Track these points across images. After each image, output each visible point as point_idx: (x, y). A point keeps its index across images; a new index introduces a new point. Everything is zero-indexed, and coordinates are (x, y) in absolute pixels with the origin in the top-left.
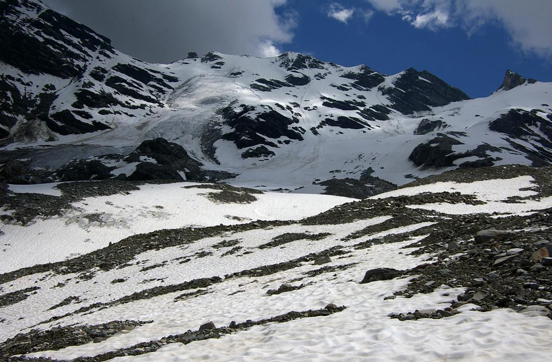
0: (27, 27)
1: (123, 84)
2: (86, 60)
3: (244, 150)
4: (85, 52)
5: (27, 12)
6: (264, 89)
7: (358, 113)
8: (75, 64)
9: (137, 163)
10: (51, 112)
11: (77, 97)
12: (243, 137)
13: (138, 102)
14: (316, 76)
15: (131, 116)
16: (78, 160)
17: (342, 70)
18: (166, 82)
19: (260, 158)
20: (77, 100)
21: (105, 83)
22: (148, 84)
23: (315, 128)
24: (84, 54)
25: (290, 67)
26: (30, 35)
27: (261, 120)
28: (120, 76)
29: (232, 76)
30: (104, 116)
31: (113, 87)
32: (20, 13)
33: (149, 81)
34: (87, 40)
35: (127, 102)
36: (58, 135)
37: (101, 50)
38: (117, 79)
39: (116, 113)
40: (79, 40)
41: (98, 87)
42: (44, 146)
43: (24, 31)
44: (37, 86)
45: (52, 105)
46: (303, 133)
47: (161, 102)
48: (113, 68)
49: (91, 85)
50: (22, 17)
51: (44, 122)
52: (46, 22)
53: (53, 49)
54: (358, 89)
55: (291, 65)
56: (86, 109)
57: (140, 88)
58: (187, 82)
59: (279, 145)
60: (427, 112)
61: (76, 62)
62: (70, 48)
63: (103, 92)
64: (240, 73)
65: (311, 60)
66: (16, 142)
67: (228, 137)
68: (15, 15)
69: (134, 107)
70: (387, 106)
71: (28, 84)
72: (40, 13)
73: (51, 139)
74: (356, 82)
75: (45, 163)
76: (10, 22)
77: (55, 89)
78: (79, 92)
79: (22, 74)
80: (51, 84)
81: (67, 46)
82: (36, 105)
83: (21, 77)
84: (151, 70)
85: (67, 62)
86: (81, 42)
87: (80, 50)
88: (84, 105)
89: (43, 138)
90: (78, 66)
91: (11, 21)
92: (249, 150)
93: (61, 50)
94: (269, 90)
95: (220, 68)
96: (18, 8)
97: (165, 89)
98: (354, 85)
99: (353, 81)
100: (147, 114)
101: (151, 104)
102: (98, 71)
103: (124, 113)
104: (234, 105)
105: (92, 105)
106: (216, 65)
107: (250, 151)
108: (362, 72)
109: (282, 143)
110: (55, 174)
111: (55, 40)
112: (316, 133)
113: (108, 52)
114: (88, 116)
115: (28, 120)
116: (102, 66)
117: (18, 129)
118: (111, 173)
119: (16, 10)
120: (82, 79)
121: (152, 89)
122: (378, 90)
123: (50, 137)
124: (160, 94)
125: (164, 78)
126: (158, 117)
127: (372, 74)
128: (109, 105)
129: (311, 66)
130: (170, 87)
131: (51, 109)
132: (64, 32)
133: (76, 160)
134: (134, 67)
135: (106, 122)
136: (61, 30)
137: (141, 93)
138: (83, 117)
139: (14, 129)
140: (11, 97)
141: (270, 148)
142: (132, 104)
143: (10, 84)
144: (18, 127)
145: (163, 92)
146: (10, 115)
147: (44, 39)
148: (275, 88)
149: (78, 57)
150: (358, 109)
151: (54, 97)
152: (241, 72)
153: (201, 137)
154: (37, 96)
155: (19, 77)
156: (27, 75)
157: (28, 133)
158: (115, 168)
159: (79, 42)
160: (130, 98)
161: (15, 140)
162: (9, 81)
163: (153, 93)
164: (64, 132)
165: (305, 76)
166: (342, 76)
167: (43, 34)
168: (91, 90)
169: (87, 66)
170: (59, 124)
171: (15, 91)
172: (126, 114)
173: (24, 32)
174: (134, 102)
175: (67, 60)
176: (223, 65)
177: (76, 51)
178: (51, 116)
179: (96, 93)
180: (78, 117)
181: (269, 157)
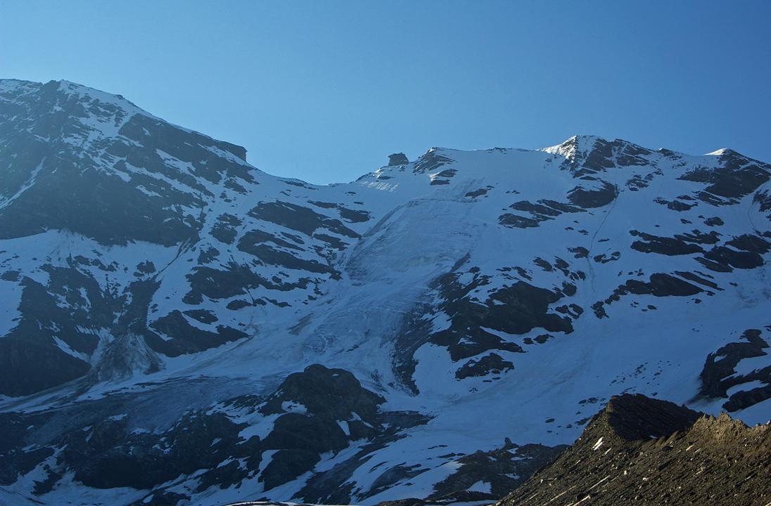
0: (101, 157)
1: (268, 243)
2: (202, 204)
3: (462, 363)
4: (201, 188)
5: (99, 125)
6: (526, 223)
7: (697, 259)
8: (185, 214)
9: (276, 416)
10: (152, 317)
11: (190, 283)
12: (462, 340)
13: (294, 275)
14: (629, 182)
15: (283, 305)
16: (195, 412)
17: (684, 165)
18: (347, 223)
19: (488, 377)
20: (191, 289)
21: (237, 246)
22: (314, 233)
23: (602, 303)
24: (199, 193)
25: (580, 168)
26: (108, 174)
27: (497, 302)
28: (263, 230)
29: (470, 198)
30: (237, 314)
31: (251, 253)
32: (88, 128)
33: (315, 227)
34: (204, 163)
35: (275, 279)
36: (163, 357)
37: (228, 179)
38: (258, 235)
39: (257, 302)
40: (189, 164)
41: (229, 255)
42: (143, 385)
43: (98, 166)
44: (126, 269)
45: (152, 304)
46: (576, 317)
47: (336, 268)
48: (250, 214)
49: (213, 253)
50: (93, 136)
51: (141, 336)
52: (132, 141)
53: (147, 192)
54: (712, 203)
55: (582, 164)
56: (206, 304)
57: (299, 245)
58: (384, 220)
59: (525, 347)
61: (187, 211)
62: (175, 184)
63: (233, 265)
64: (484, 191)
65: (623, 149)
66: (103, 380)
67: (440, 339)
68: (80, 134)
69: (288, 287)
71: (111, 269)
72: (121, 125)
73: (154, 368)
74: (707, 189)
75: (148, 420)
76: (74, 153)
77: (155, 271)
78: (193, 273)
79: (99, 248)
80: (147, 262)
81: (169, 181)
82: (127, 307)
83: (99, 255)
84: (319, 204)
85: (171, 213)
86: (193, 169)
87: (192, 183)
88: (204, 296)
89: (141, 369)
90: (190, 218)
91: (75, 148)
92: (469, 363)
93: (161, 192)
94: (534, 224)
95: (447, 182)
96: (83, 120)
97: (344, 239)
98: (703, 196)
99: (702, 187)
100: (311, 298)
101: (318, 275)
102: (224, 222)
103: (271, 301)
104: (461, 270)
105: (215, 295)
106: (441, 178)
107: (471, 365)
108: (722, 166)
109: (532, 343)
110: (162, 439)
111: (150, 174)
112: (600, 313)
113: (241, 181)
114: (208, 318)
115: (116, 336)
116: (232, 212)
117: (102, 355)
118: (240, 434)
119: (81, 125)
120: (198, 245)
121: (321, 243)
122: (754, 201)
123: (152, 364)
124: (335, 250)
125: (343, 215)
126: (329, 302)
127: (742, 167)
128: (244, 289)
129: (622, 162)
130: (352, 234)
131: (150, 311)
132: (163, 155)
133: (191, 411)
134: (288, 204)
135: (240, 324)
136: (159, 152)
137: (300, 255)
138: (202, 321)
139: (97, 355)
140: (86, 298)
141: (506, 355)
142: (285, 280)
143: (82, 272)
144: (101, 353)
145: (341, 246)
146: (87, 331)
147: (130, 176)
148: (546, 219)
149: (188, 200)
150: (700, 250)
151: (153, 286)
152: (484, 188)
153: (396, 341)
154: (126, 290)
155: (95, 257)
156: (107, 248)
157: (117, 361)
158: (245, 425)
159: (189, 169)
160: (281, 268)
161: (99, 378)
162: (81, 268)
163: (322, 252)
164: (172, 351)
165: (608, 185)
166: (683, 178)
167: (129, 166)
168: (214, 265)
169: (205, 215)
170: (165, 337)
171: (92, 284)
172: (274, 302)
173: (97, 169)
174: (288, 276)
175: (170, 210)
176: (452, 175)
177: (185, 189)
178: (152, 325)
179: (221, 269)
180: (194, 323)
181: (502, 374)
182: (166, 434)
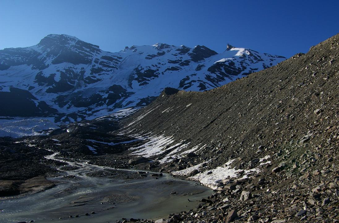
0: (72, 48)
1: (105, 63)
2: (92, 57)
3: (140, 83)
4: (91, 54)
5: (72, 43)
6: (150, 59)
9: (108, 94)
10: (85, 77)
12: (140, 79)
13: (110, 69)
14: (167, 51)
15: (108, 74)
16: (94, 94)
17: (176, 48)
18: (118, 59)
19: (144, 86)
20: (91, 72)
21: (99, 64)
23: (163, 72)
25: (159, 49)
26: (74, 52)
27: (145, 73)
28: (103, 61)
29: (140, 54)
30: (100, 76)
31: (101, 65)
33: (113, 60)
34: (91, 49)
35: (106, 70)
36: (87, 84)
37: (96, 52)
39: (103, 74)
40: (89, 49)
41: (97, 66)
42: (84, 89)
43: (72, 50)
44: (79, 69)
45: (84, 75)
46: (159, 75)
47: (117, 67)
48: (101, 58)
49: (95, 65)
50: (71, 44)
51: (83, 81)
52: (78, 45)
53: (82, 55)
54: (181, 55)
56: (94, 75)
58: (125, 59)
59: (151, 80)
60: (203, 60)
62: (87, 53)
64: (142, 53)
65: (166, 45)
67: (136, 79)
68: (68, 44)
69: (109, 71)
70: (190, 60)
71: (76, 69)
72: (76, 42)
73: (86, 86)
75: (86, 95)
77: (84, 69)
78: (91, 69)
80: (83, 67)
81: (85, 52)
82: (80, 76)
84: (113, 56)
87: (90, 53)
90: (90, 59)
91: (67, 47)
93: (84, 55)
94: (151, 59)
96: (68, 42)
97: (118, 62)
98: (179, 53)
99: (179, 52)
100: (113, 73)
101: (114, 69)
102: (96, 60)
104: (139, 67)
105: (96, 73)
106: (135, 51)
108: (182, 48)
111: (82, 51)
112: (163, 74)
113: (99, 52)
114: (95, 77)
115: (78, 81)
116: (97, 58)
118: (102, 97)
120: (92, 64)
121: (114, 63)
122: (187, 54)
124: (117, 64)
125: (118, 58)
126: (116, 74)
127: (185, 48)
128: (101, 72)
129: (166, 48)
130: (120, 61)
132: (84, 48)
134: (107, 56)
135: (101, 78)
136: (83, 47)
137: (110, 65)
139: (75, 85)
140: (72, 74)
141: (147, 82)
146: (73, 80)
147: (78, 52)
148: (153, 58)
149: (89, 56)
150: (179, 63)
151: (84, 72)
153: (128, 80)
154: (79, 73)
155: (73, 67)
156: (75, 65)
157: (79, 85)
158: (103, 95)
161: (76, 89)
162: (71, 69)
163: (114, 65)
164: (89, 83)
165: (164, 52)
166: (176, 50)
167: (78, 50)
168: (95, 68)
169: (93, 59)
170: (87, 81)
171: (73, 72)
172: (106, 74)
174: (108, 69)
175: (86, 58)
176: (137, 50)
177: (89, 54)
178: (85, 79)
180: (92, 78)
181: (147, 85)
182: (89, 98)
